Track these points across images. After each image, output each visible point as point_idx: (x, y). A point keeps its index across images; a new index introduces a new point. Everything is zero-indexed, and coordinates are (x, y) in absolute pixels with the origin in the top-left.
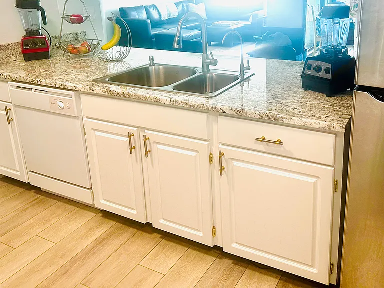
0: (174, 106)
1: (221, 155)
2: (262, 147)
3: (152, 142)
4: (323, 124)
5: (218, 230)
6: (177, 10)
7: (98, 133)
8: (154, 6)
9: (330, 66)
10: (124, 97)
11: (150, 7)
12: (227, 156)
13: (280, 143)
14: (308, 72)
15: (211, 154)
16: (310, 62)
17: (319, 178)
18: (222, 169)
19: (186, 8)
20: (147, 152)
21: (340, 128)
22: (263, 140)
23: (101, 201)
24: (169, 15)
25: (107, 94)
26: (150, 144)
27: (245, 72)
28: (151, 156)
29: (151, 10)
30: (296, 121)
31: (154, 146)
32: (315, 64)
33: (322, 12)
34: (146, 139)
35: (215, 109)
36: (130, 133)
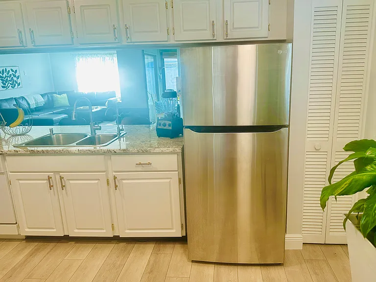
0: (81, 153)
1: (115, 178)
2: (140, 168)
3: (65, 180)
4: (171, 149)
5: (115, 226)
6: (43, 100)
7: (21, 182)
8: (23, 98)
9: (170, 123)
10: (43, 153)
11: (19, 98)
12: (118, 178)
13: (150, 164)
14: (159, 127)
15: (108, 179)
16: (160, 122)
17: (171, 178)
18: (116, 186)
19: (50, 99)
20: (63, 187)
21: (179, 150)
22: (140, 164)
23: (26, 230)
24: (37, 103)
25: (29, 153)
26: (64, 181)
27: (121, 132)
28: (65, 189)
29: (21, 101)
30: (157, 150)
31: (67, 182)
32: (162, 122)
33: (163, 94)
34: (61, 178)
35: (109, 151)
36: (48, 176)
